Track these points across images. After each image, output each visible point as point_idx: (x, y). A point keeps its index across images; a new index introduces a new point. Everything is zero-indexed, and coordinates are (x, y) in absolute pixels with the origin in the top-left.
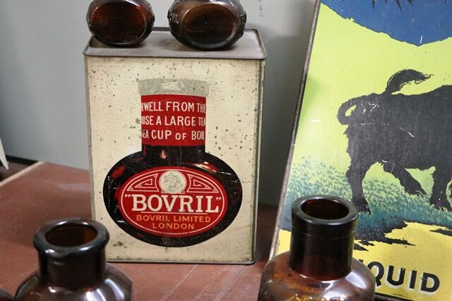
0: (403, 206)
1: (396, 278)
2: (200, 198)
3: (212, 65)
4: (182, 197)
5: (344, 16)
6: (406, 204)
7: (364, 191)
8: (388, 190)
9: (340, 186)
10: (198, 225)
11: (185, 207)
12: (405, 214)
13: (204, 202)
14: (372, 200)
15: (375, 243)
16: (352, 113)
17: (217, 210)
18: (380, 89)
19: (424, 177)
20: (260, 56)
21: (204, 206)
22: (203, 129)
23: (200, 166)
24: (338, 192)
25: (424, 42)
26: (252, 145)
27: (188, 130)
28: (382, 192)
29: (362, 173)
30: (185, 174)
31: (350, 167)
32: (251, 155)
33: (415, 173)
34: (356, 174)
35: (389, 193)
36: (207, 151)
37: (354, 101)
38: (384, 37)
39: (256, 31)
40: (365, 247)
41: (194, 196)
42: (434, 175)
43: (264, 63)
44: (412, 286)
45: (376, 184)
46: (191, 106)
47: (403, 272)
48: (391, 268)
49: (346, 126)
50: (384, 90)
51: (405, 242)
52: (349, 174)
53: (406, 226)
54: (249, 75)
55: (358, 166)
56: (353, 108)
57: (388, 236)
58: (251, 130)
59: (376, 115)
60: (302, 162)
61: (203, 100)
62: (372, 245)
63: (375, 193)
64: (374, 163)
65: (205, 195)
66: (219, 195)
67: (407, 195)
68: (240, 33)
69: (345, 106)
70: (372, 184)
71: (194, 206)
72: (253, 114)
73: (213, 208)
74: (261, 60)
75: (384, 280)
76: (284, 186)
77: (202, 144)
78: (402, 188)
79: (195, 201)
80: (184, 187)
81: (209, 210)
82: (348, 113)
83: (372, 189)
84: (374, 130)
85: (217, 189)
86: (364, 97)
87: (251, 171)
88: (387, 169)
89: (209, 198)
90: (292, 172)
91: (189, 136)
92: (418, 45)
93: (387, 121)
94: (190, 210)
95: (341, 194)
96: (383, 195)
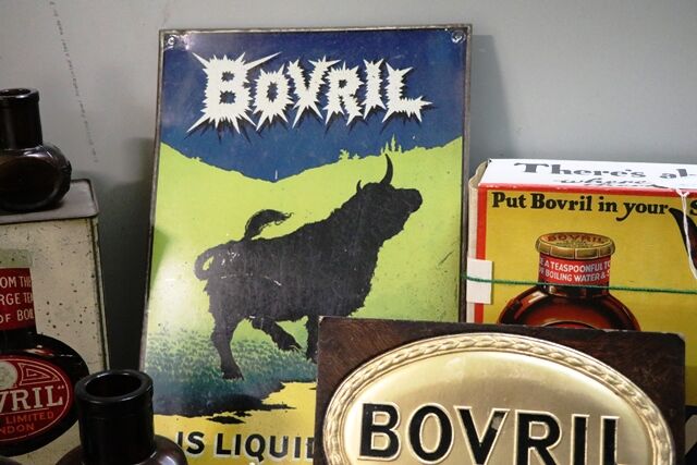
0: (278, 365)
1: (279, 448)
2: (37, 391)
3: (33, 230)
4: (14, 393)
5: (189, 156)
6: (281, 363)
7: (234, 354)
8: (259, 350)
9: (206, 353)
10: (38, 424)
11: (20, 403)
12: (282, 374)
13: (44, 395)
14: (243, 363)
15: (252, 412)
16: (210, 265)
17: (60, 402)
18: (239, 235)
19: (297, 329)
20: (92, 212)
21: (44, 400)
22: (31, 306)
23: (32, 351)
24: (204, 360)
25: (280, 177)
26: (94, 317)
27: (12, 310)
28: (254, 353)
29: (229, 334)
30: (15, 364)
31: (215, 329)
32: (95, 329)
33: (288, 327)
34: (222, 337)
35: (262, 353)
36: (39, 333)
37: (210, 252)
38: (236, 175)
39: (88, 181)
40: (241, 418)
41: (29, 389)
42: (308, 325)
43: (95, 221)
44: (297, 454)
45: (245, 344)
46: (12, 281)
47: (286, 441)
48: (273, 439)
49: (205, 282)
50: (243, 236)
51: (285, 407)
52: (214, 336)
53: (283, 387)
54: (80, 236)
55: (224, 327)
56: (211, 260)
57: (266, 402)
58: (91, 301)
59: (237, 265)
60: (159, 330)
61: (26, 272)
62: (249, 415)
63: (246, 354)
64: (240, 321)
65: (43, 386)
66: (61, 383)
67: (281, 352)
68: (65, 188)
69: (201, 259)
70: (241, 346)
71: (31, 401)
72: (90, 281)
73: (55, 400)
74: (92, 217)
75: (267, 453)
76: (142, 362)
77: (31, 324)
78: (274, 345)
79: (32, 395)
80: (15, 380)
81: (51, 403)
82: (206, 267)
83: (242, 351)
84: (237, 283)
85: (58, 376)
86: (221, 247)
87: (97, 348)
88: (256, 325)
89: (49, 389)
90: (148, 343)
91: (14, 317)
92: (273, 181)
93: (250, 270)
94: (26, 407)
95: (208, 361)
96: (255, 355)
